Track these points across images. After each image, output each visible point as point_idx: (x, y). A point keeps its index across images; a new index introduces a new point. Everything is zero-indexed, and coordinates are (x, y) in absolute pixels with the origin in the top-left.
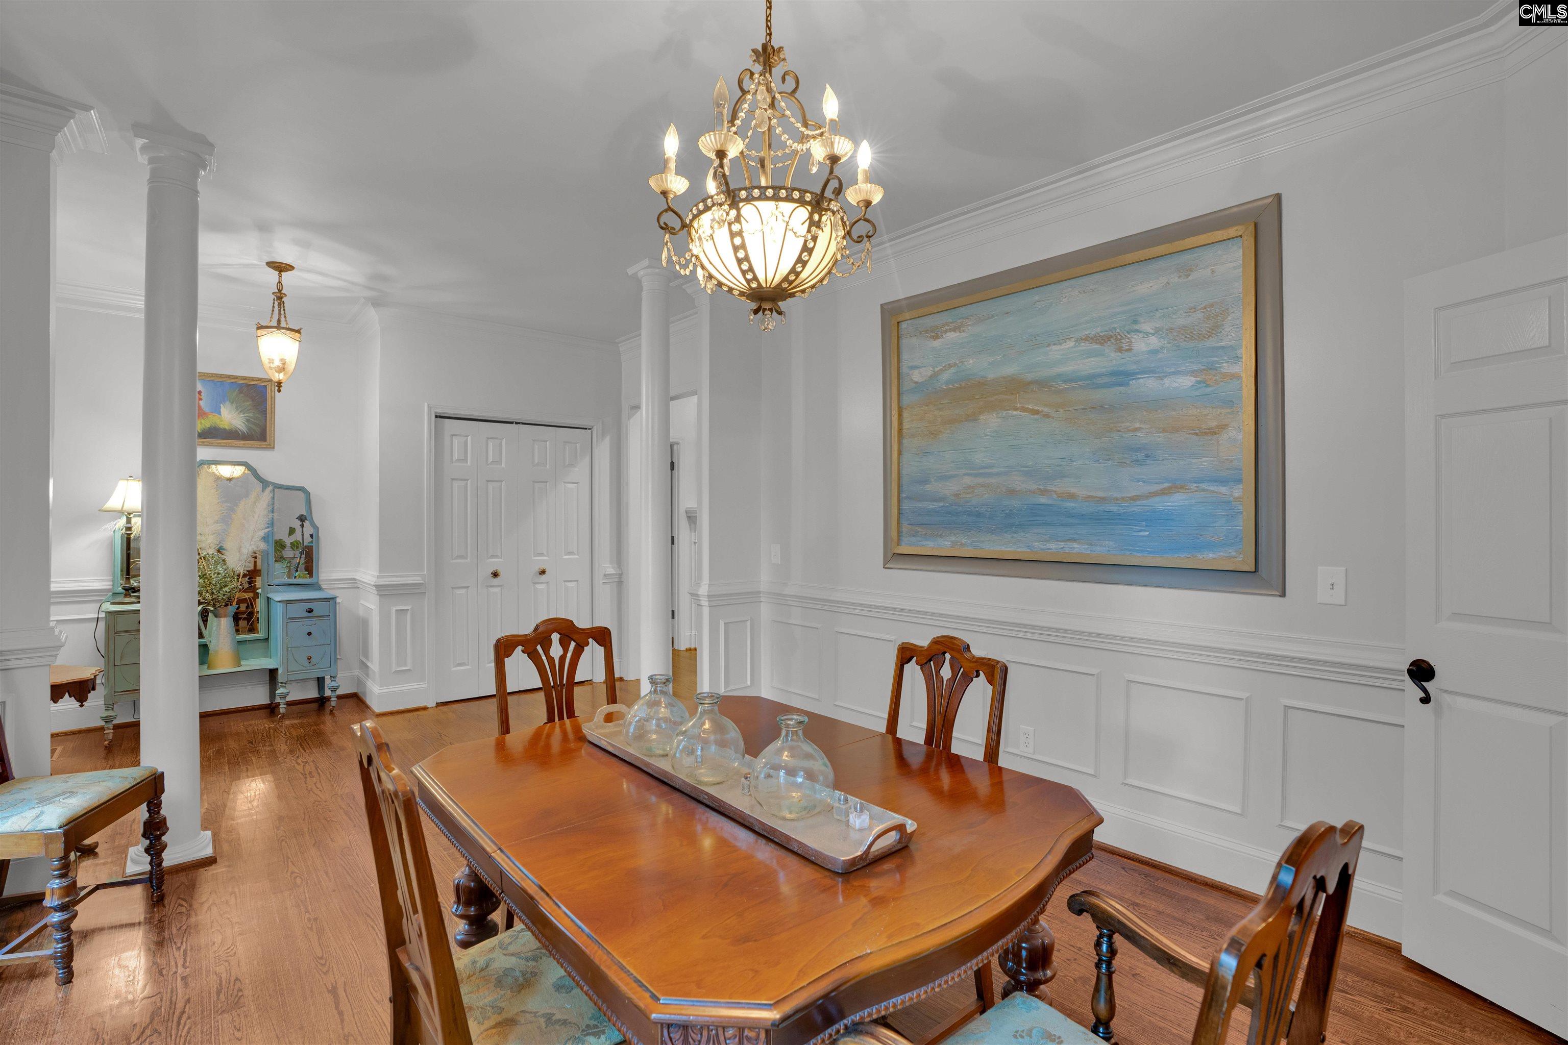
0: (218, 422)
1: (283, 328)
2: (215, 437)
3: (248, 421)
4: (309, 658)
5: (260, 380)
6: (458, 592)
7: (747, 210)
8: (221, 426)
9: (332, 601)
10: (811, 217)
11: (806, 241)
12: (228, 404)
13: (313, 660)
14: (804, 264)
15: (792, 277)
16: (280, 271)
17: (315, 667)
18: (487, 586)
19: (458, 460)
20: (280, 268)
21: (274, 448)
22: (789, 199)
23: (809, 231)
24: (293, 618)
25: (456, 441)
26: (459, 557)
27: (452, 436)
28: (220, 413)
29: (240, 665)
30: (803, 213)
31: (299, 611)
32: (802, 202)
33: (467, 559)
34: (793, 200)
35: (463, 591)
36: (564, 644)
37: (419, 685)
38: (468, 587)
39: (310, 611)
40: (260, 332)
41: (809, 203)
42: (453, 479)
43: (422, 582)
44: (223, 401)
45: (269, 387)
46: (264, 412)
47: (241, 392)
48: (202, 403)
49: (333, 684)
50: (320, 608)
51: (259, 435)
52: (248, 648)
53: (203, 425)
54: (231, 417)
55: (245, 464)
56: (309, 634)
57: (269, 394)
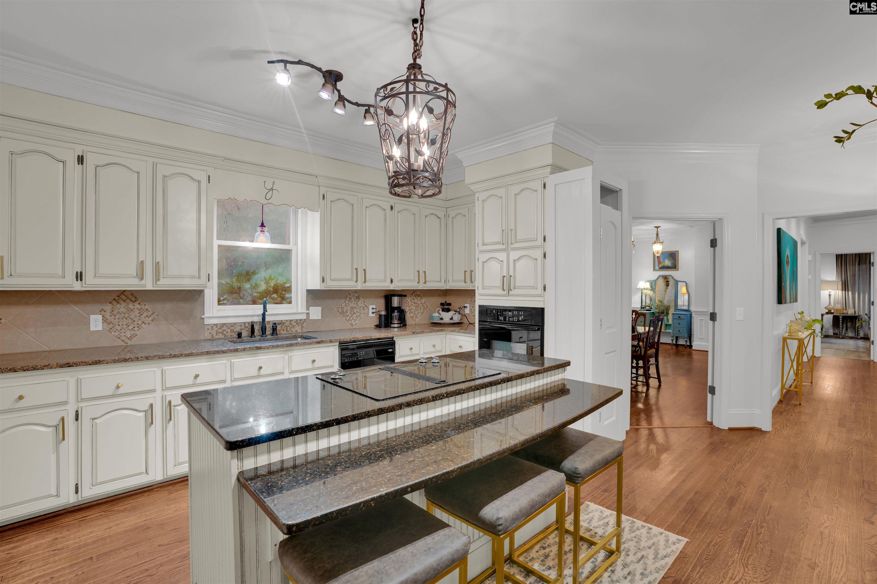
2: (664, 268)
3: (672, 263)
4: (679, 331)
5: (674, 251)
8: (665, 265)
9: (686, 316)
12: (667, 259)
17: (681, 334)
20: (657, 228)
21: (678, 270)
28: (665, 262)
29: (666, 330)
31: (676, 317)
37: (705, 343)
39: (679, 318)
40: (653, 245)
44: (665, 259)
45: (677, 253)
46: (675, 260)
47: (670, 255)
48: (661, 260)
49: (686, 339)
50: (682, 316)
51: (674, 267)
52: (668, 326)
53: (661, 265)
54: (667, 263)
55: (670, 275)
56: (679, 324)
57: (677, 255)
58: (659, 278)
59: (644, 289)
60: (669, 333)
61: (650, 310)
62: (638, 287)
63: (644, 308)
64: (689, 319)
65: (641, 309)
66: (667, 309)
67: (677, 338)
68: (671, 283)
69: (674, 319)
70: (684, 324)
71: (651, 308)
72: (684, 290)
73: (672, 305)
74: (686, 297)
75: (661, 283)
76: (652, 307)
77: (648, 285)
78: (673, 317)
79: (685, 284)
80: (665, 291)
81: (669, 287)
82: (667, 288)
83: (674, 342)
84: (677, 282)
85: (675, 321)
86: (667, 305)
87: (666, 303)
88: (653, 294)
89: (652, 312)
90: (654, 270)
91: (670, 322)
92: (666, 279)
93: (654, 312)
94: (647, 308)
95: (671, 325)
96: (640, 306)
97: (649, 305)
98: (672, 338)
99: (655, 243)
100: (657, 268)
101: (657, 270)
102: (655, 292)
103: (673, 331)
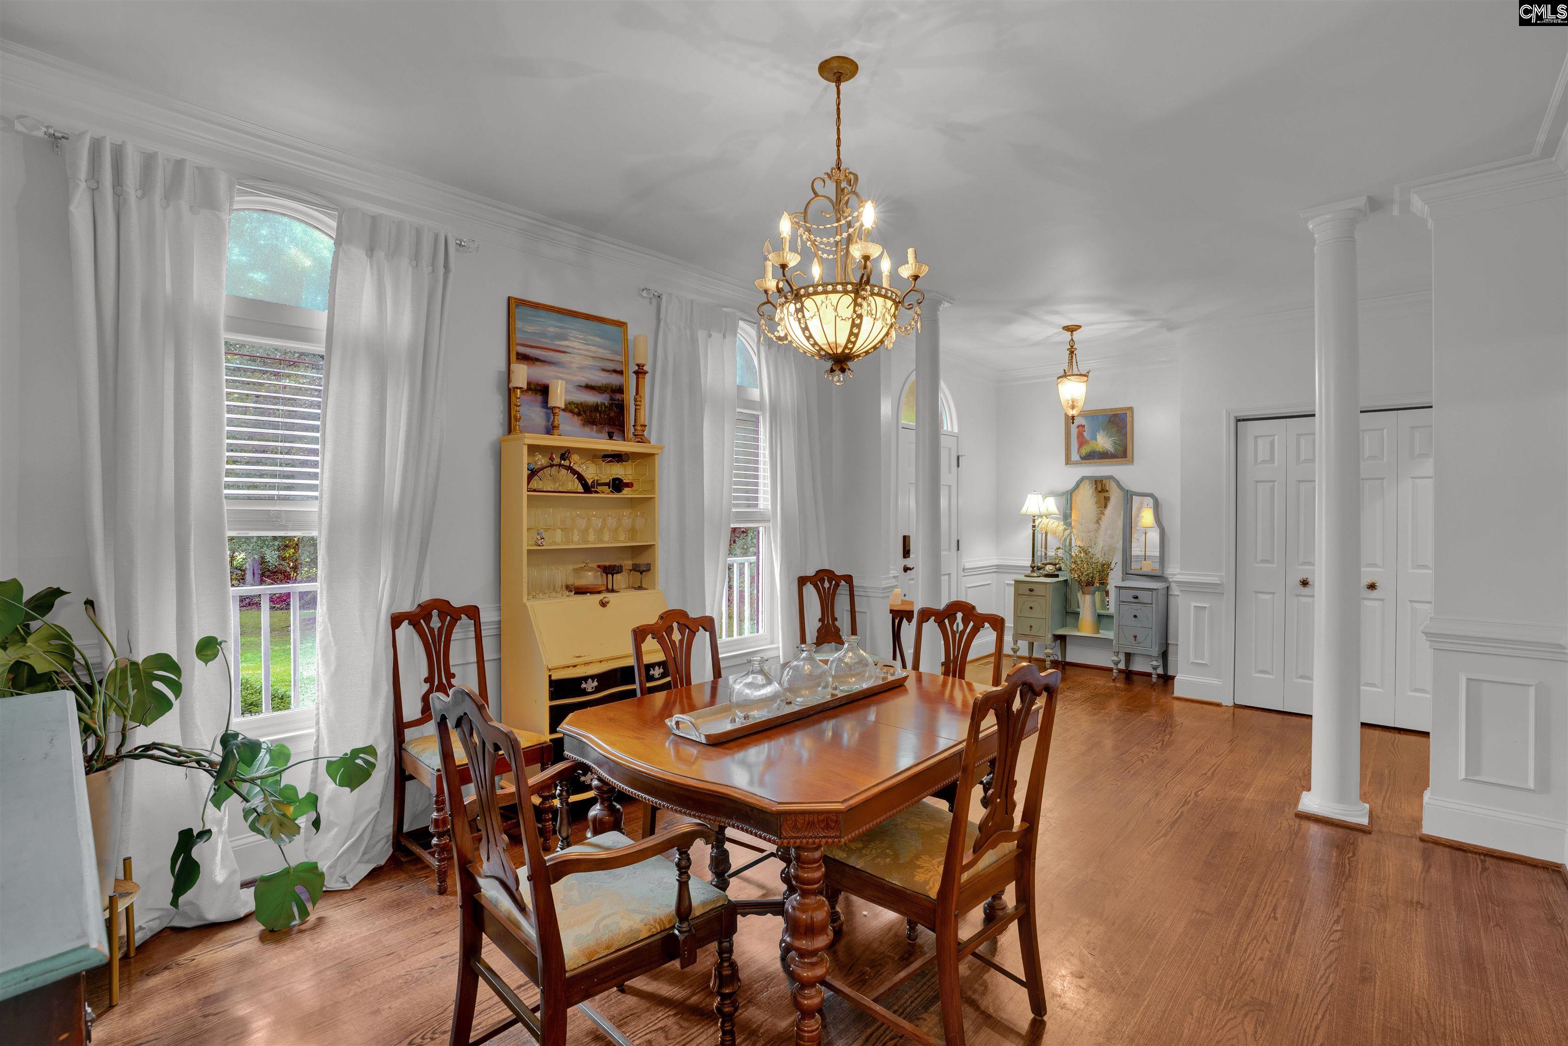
0: (1095, 446)
1: (1069, 375)
2: (1094, 458)
3: (1115, 443)
4: (1135, 637)
5: (1122, 409)
6: (1262, 596)
7: (808, 303)
8: (1097, 450)
9: (1154, 592)
10: (855, 300)
11: (853, 320)
12: (1101, 432)
13: (1139, 639)
14: (857, 336)
15: (850, 346)
16: (1072, 332)
17: (1140, 645)
18: (1297, 595)
19: (1264, 462)
20: (1071, 329)
21: (1132, 462)
22: (835, 291)
23: (855, 311)
24: (1123, 602)
25: (1260, 442)
26: (1263, 561)
27: (1256, 437)
28: (1096, 440)
29: (1098, 633)
30: (847, 299)
31: (1127, 596)
32: (846, 292)
33: (1273, 563)
34: (838, 292)
35: (1268, 597)
36: (965, 622)
37: (1215, 682)
38: (1274, 593)
39: (1136, 598)
40: (1059, 380)
41: (851, 292)
42: (1257, 482)
43: (1219, 582)
44: (1098, 431)
45: (1129, 414)
46: (1126, 434)
47: (1110, 421)
48: (1085, 434)
49: (1154, 663)
50: (1144, 597)
51: (1122, 453)
52: (1105, 621)
53: (1085, 450)
54: (1103, 442)
55: (1111, 478)
56: (1135, 616)
57: (1129, 419)
58: (1081, 486)
59: (1041, 516)
60: (1107, 642)
61: (1057, 576)
62: (1024, 510)
63: (1039, 569)
64: (1162, 599)
65: (1033, 571)
66: (1104, 569)
67: (1128, 656)
68: (1115, 496)
69: (1120, 602)
70: (1150, 617)
71: (1060, 569)
72: (1147, 517)
73: (1117, 560)
74: (1154, 536)
75: (1086, 498)
76: (1063, 566)
77: (1051, 505)
78: (1118, 596)
79: (1150, 501)
80: (1098, 522)
81: (1109, 511)
82: (1103, 514)
83: (1122, 666)
84: (1128, 496)
85: (1124, 608)
86: (1101, 560)
87: (1099, 555)
88: (1065, 530)
89: (1061, 579)
90: (1068, 461)
91: (1112, 609)
92: (1101, 487)
93: (1066, 581)
94: (1049, 568)
95: (1110, 617)
96: (1028, 563)
97: (1053, 562)
98: (1115, 658)
99: (1065, 375)
100: (1075, 457)
101: (1076, 463)
102: (1070, 524)
103: (1118, 635)
